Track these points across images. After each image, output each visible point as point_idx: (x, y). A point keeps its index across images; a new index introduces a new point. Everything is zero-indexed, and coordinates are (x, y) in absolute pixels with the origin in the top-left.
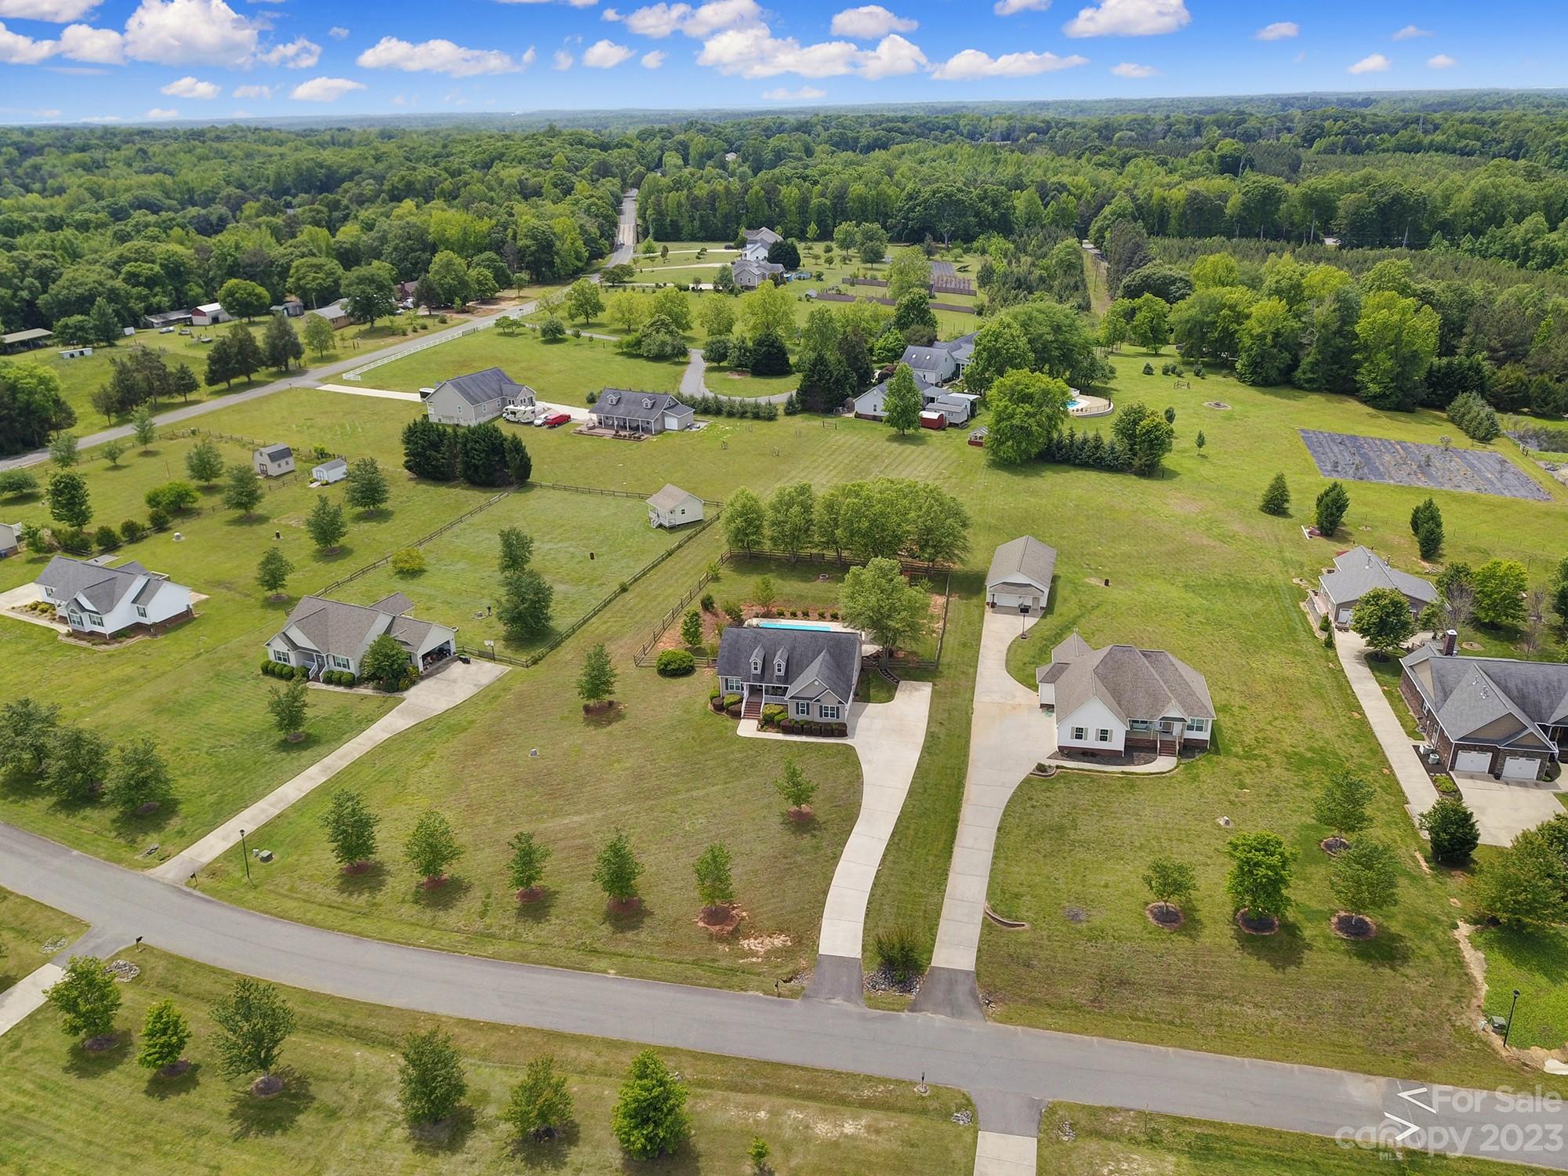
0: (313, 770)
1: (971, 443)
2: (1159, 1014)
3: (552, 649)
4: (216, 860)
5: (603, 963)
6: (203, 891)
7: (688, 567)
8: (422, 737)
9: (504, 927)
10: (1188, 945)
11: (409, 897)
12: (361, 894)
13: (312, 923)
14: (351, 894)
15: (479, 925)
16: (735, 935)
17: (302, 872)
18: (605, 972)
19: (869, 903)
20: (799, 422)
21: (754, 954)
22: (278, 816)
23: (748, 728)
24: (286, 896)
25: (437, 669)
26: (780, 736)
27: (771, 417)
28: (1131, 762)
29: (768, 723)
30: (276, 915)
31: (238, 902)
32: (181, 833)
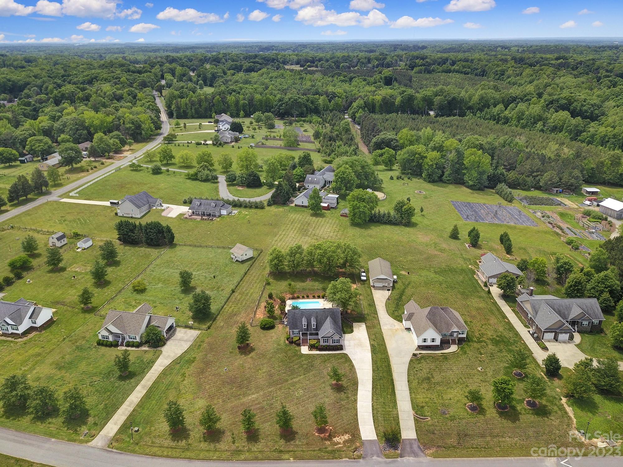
0: (139, 388)
1: (341, 215)
2: (480, 445)
3: (214, 321)
4: (116, 434)
5: (286, 456)
6: (117, 449)
7: (255, 279)
8: (178, 367)
9: (244, 446)
10: (483, 418)
11: (202, 439)
12: (182, 441)
13: (167, 457)
14: (178, 441)
15: (233, 447)
16: (330, 437)
17: (154, 434)
18: (289, 459)
19: (373, 417)
20: (274, 209)
21: (339, 443)
22: (134, 411)
23: (305, 350)
24: (151, 446)
25: (171, 335)
26: (318, 352)
27: (262, 208)
28: (443, 349)
29: (312, 347)
30: (152, 455)
31: (133, 452)
32: (95, 424)
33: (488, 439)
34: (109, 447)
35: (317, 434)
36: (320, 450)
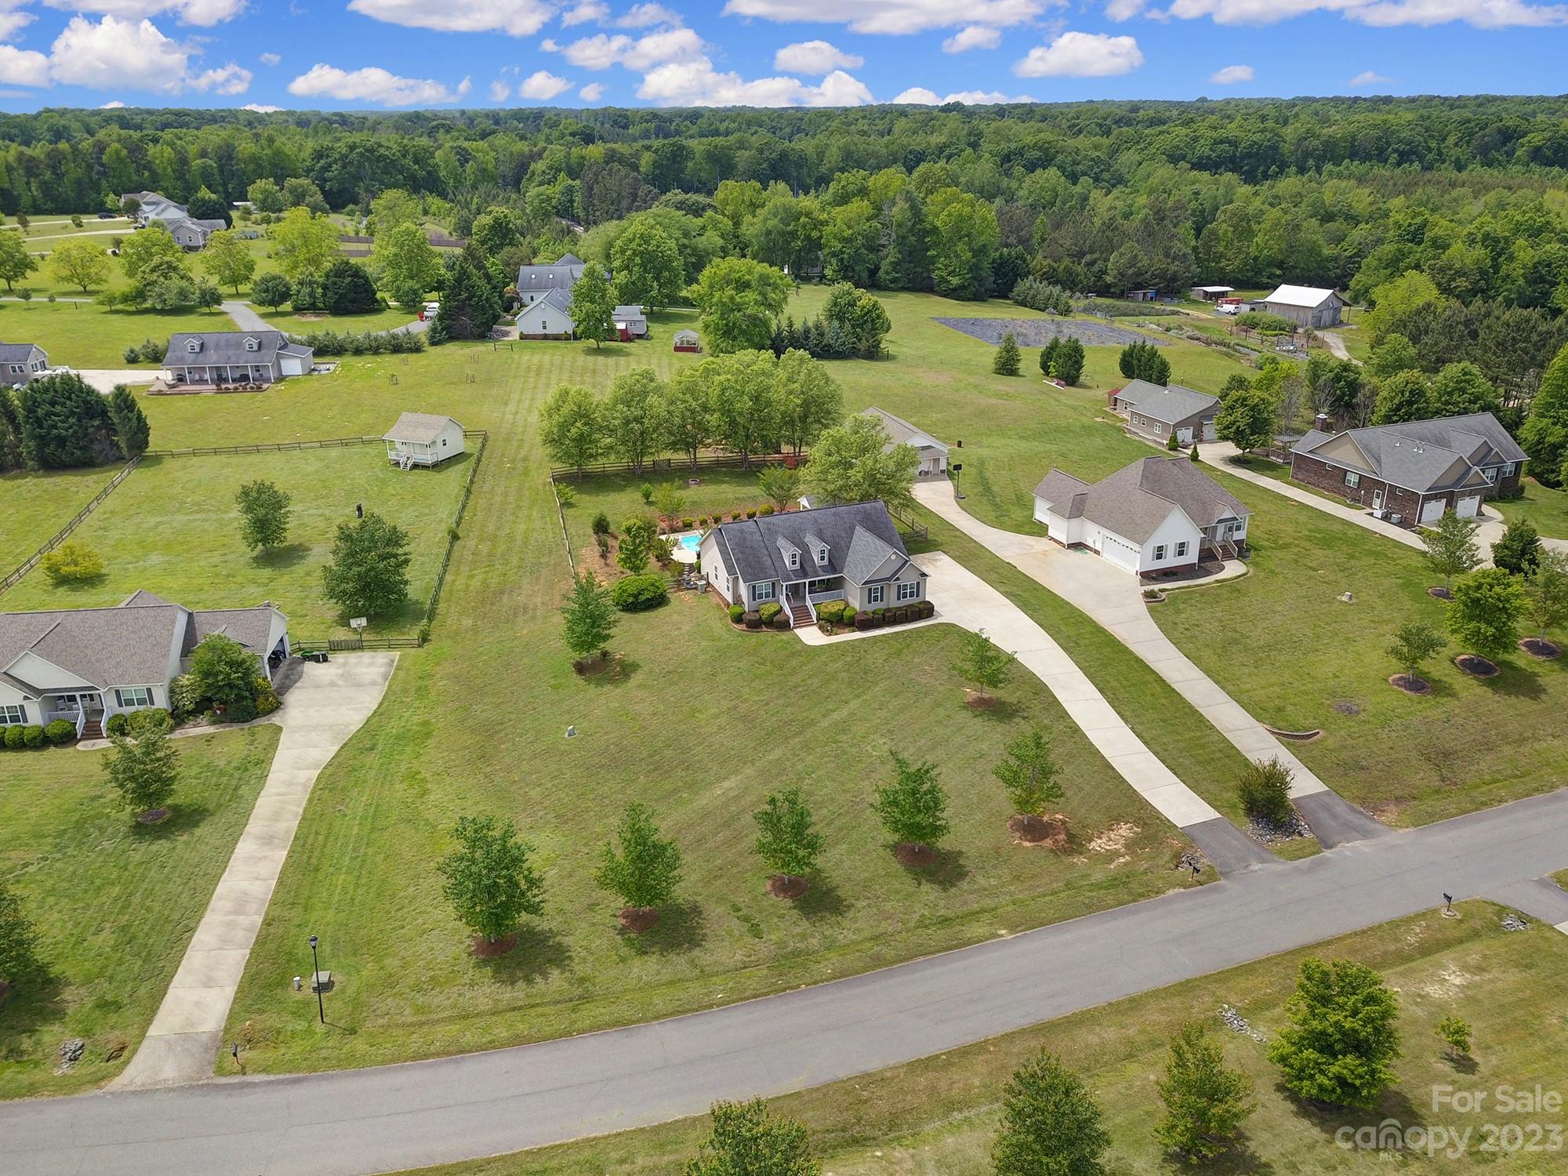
0: (245, 847)
1: (677, 349)
2: (1498, 772)
3: (430, 620)
4: (232, 1017)
5: (977, 929)
6: (266, 1070)
7: (511, 499)
8: (373, 760)
9: (803, 937)
10: (1456, 703)
11: (625, 951)
12: (545, 975)
13: (518, 1041)
14: (529, 981)
15: (764, 948)
16: (1074, 843)
17: (411, 981)
18: (995, 936)
19: (1163, 762)
21: (1116, 854)
22: (268, 923)
23: (811, 636)
24: (422, 1024)
26: (858, 635)
29: (834, 622)
30: (449, 1054)
31: (350, 1063)
32: (107, 1006)
33: (1507, 750)
34: (220, 1071)
35: (1027, 844)
36: (1068, 885)
